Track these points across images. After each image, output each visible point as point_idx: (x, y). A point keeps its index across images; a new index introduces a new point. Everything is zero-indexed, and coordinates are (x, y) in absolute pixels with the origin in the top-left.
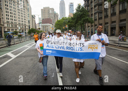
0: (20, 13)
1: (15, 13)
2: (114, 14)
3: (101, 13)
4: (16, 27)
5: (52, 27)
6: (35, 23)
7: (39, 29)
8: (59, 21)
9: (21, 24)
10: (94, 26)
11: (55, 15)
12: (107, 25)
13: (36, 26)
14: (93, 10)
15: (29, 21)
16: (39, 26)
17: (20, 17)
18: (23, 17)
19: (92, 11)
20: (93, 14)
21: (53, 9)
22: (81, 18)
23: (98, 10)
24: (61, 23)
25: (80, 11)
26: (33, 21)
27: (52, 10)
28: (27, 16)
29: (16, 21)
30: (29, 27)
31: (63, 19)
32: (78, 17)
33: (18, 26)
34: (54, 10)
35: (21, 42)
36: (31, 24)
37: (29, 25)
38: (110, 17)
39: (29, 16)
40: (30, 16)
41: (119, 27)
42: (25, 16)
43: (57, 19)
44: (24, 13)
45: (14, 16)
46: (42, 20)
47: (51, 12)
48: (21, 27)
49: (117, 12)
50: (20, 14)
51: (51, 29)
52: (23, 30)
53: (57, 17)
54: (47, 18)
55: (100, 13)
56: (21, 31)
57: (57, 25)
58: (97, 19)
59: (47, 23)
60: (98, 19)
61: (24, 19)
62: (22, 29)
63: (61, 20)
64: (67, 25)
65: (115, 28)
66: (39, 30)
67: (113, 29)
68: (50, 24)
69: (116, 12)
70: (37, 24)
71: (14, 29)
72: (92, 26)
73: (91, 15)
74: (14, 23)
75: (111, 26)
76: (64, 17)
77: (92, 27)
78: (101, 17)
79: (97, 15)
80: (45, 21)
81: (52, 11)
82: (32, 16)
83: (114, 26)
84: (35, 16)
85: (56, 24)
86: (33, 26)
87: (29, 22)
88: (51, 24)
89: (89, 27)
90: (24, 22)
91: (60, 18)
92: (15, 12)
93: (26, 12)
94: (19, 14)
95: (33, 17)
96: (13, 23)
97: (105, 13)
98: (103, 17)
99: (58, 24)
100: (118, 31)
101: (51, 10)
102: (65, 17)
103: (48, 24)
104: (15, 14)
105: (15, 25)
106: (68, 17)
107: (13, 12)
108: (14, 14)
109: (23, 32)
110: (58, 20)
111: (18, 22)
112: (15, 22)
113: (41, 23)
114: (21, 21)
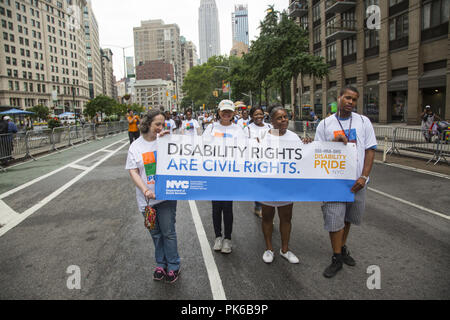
0: (58, 42)
1: (37, 40)
2: (399, 43)
3: (353, 37)
4: (44, 91)
5: (173, 92)
6: (113, 78)
7: (127, 97)
8: (197, 71)
9: (61, 81)
10: (324, 86)
11: (185, 48)
12: (373, 83)
13: (114, 89)
14: (323, 28)
15: (90, 70)
16: (127, 87)
17: (59, 55)
18: (69, 54)
19: (317, 33)
20: (323, 42)
21: (175, 29)
22: (281, 58)
23: (342, 28)
24: (204, 77)
25: (279, 32)
26: (103, 69)
27: (172, 30)
28: (81, 51)
29: (42, 69)
30: (92, 92)
31: (213, 62)
32: (269, 55)
33: (49, 89)
34: (178, 30)
35: (54, 150)
36: (97, 81)
37: (91, 85)
38: (386, 54)
39: (88, 52)
40: (92, 51)
41: (420, 89)
42: (74, 52)
43: (191, 64)
44: (72, 41)
45: (35, 50)
46: (137, 68)
47: (167, 38)
48: (62, 91)
49: (414, 35)
50: (58, 45)
51: (169, 99)
52: (67, 103)
53: (191, 56)
54: (153, 58)
55: (348, 39)
56: (62, 105)
57: (190, 85)
58: (335, 61)
59: (153, 78)
60: (339, 61)
61: (70, 63)
62: (64, 98)
63: (205, 65)
64: (227, 85)
65: (405, 93)
66: (125, 101)
67: (396, 95)
68: (165, 82)
69: (407, 37)
70: (118, 79)
71: (37, 98)
72: (318, 87)
73: (315, 45)
74: (35, 77)
75: (388, 86)
76: (215, 57)
77: (320, 91)
78: (350, 52)
79: (336, 47)
80: (146, 69)
81: (172, 35)
82: (102, 52)
83: (401, 87)
84: (112, 54)
85: (186, 81)
86: (104, 88)
87: (90, 75)
88: (168, 79)
89: (306, 89)
90: (71, 72)
91: (199, 58)
92: (40, 37)
93: (78, 37)
94: (52, 44)
95: (105, 56)
96: (30, 77)
97: (367, 39)
98: (360, 55)
99: (196, 82)
100: (416, 106)
101: (169, 31)
102: (221, 57)
103: (160, 82)
104: (38, 45)
105: (39, 85)
106: (229, 55)
107: (30, 37)
108: (35, 46)
109: (67, 110)
110: (195, 65)
111: (48, 75)
112: (40, 72)
113: (134, 76)
114: (61, 70)
